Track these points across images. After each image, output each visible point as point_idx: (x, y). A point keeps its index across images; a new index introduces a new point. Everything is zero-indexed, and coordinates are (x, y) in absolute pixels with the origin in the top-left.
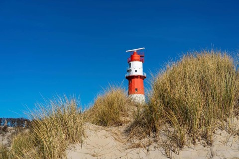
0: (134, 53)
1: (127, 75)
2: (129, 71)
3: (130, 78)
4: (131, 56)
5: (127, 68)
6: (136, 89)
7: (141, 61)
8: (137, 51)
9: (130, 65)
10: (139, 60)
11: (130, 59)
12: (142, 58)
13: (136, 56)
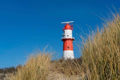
0: (67, 24)
1: (62, 38)
2: (64, 36)
3: (64, 40)
4: (65, 26)
5: (63, 34)
6: (68, 47)
7: (71, 29)
8: (69, 23)
9: (64, 32)
10: (70, 29)
11: (64, 28)
12: (71, 27)
13: (68, 26)
